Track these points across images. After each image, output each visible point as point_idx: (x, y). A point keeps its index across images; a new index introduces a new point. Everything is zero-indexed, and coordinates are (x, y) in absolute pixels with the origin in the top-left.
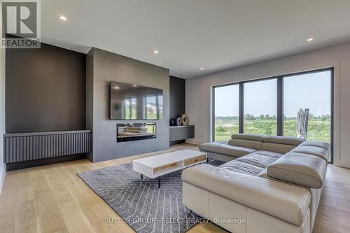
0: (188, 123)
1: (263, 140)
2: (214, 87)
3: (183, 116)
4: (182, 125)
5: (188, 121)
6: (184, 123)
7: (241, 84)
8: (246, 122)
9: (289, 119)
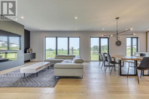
0: (32, 52)
1: (66, 56)
2: (45, 37)
3: (30, 49)
4: (29, 53)
5: (32, 51)
6: (30, 52)
7: (57, 37)
8: (58, 51)
9: (65, 50)
